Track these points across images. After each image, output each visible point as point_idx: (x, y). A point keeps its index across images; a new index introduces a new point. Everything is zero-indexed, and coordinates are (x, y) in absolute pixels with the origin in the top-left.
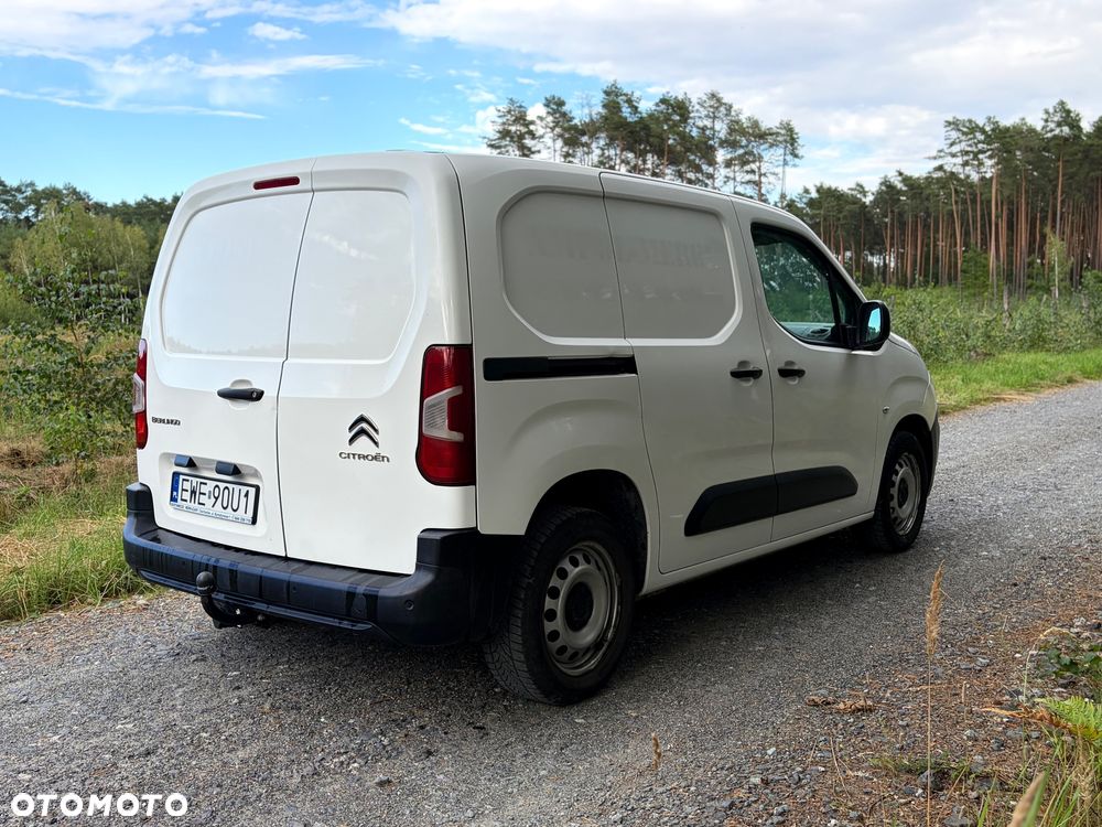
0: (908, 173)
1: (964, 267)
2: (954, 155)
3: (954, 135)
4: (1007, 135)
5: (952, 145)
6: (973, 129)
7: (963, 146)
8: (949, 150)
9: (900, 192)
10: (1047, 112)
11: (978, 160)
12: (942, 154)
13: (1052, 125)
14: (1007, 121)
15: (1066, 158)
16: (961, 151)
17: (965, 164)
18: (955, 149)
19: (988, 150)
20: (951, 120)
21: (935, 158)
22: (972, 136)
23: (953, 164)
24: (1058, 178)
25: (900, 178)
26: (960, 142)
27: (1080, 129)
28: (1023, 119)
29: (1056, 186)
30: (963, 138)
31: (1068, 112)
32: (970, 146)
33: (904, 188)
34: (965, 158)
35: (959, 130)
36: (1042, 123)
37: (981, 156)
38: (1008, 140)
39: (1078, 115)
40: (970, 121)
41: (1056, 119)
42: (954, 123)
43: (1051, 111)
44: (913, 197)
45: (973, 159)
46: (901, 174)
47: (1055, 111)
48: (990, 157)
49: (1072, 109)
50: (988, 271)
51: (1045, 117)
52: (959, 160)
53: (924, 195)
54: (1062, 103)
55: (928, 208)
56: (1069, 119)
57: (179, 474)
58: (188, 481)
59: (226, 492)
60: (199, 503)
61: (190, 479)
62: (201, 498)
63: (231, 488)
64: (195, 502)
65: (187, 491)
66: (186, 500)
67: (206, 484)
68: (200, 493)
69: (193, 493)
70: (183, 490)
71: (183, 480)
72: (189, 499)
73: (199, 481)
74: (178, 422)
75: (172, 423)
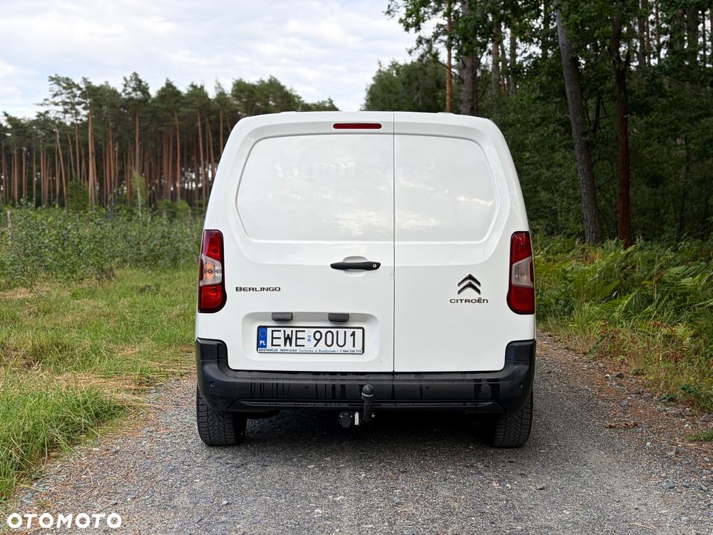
0: (13, 115)
1: (69, 193)
2: (57, 104)
3: (56, 88)
4: (98, 93)
5: (55, 96)
6: (70, 85)
7: (64, 97)
8: (52, 100)
9: (6, 129)
10: (125, 79)
11: (75, 109)
12: (47, 102)
13: (130, 90)
14: (96, 83)
15: (141, 115)
16: (62, 102)
17: (66, 112)
18: (58, 99)
19: (83, 103)
20: (54, 76)
21: (42, 105)
22: (70, 91)
23: (55, 112)
24: (135, 129)
25: (6, 118)
26: (61, 94)
27: (148, 94)
28: (107, 82)
29: (134, 135)
30: (64, 91)
31: (140, 81)
32: (69, 98)
33: (9, 127)
34: (66, 107)
35: (60, 85)
36: (123, 87)
37: (77, 107)
38: (99, 96)
39: (147, 84)
40: (68, 79)
41: (132, 85)
42: (55, 79)
43: (128, 79)
44: (18, 134)
45: (71, 109)
46: (6, 115)
47: (131, 80)
48: (85, 109)
49: (143, 80)
50: (88, 197)
51: (124, 82)
52: (61, 108)
53: (27, 133)
54: (135, 74)
55: (30, 144)
56: (141, 87)
57: (266, 327)
58: (280, 331)
59: (329, 335)
60: (296, 345)
61: (282, 329)
62: (299, 342)
63: (334, 331)
64: (291, 345)
65: (280, 338)
66: (280, 345)
67: (304, 331)
68: (297, 338)
69: (288, 339)
70: (273, 338)
71: (273, 331)
72: (282, 344)
73: (294, 330)
74: (277, 289)
75: (268, 289)
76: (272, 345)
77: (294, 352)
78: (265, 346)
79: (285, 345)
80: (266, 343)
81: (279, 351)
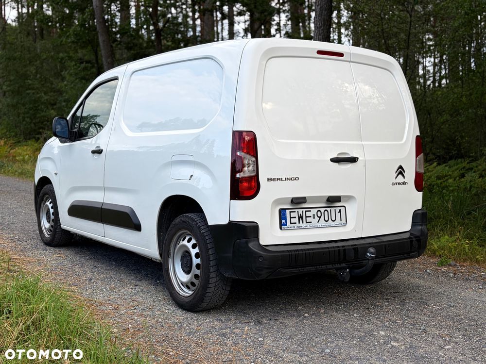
57: (285, 209)
58: (295, 212)
59: (326, 212)
60: (307, 222)
61: (296, 210)
62: (309, 220)
63: (329, 209)
64: (303, 223)
65: (295, 217)
66: (295, 223)
67: (310, 211)
68: (306, 217)
69: (300, 217)
70: (291, 218)
71: (290, 212)
72: (297, 222)
73: (304, 210)
74: (297, 179)
75: (290, 179)
76: (291, 223)
77: (306, 228)
78: (286, 225)
79: (299, 223)
80: (286, 222)
81: (296, 228)
